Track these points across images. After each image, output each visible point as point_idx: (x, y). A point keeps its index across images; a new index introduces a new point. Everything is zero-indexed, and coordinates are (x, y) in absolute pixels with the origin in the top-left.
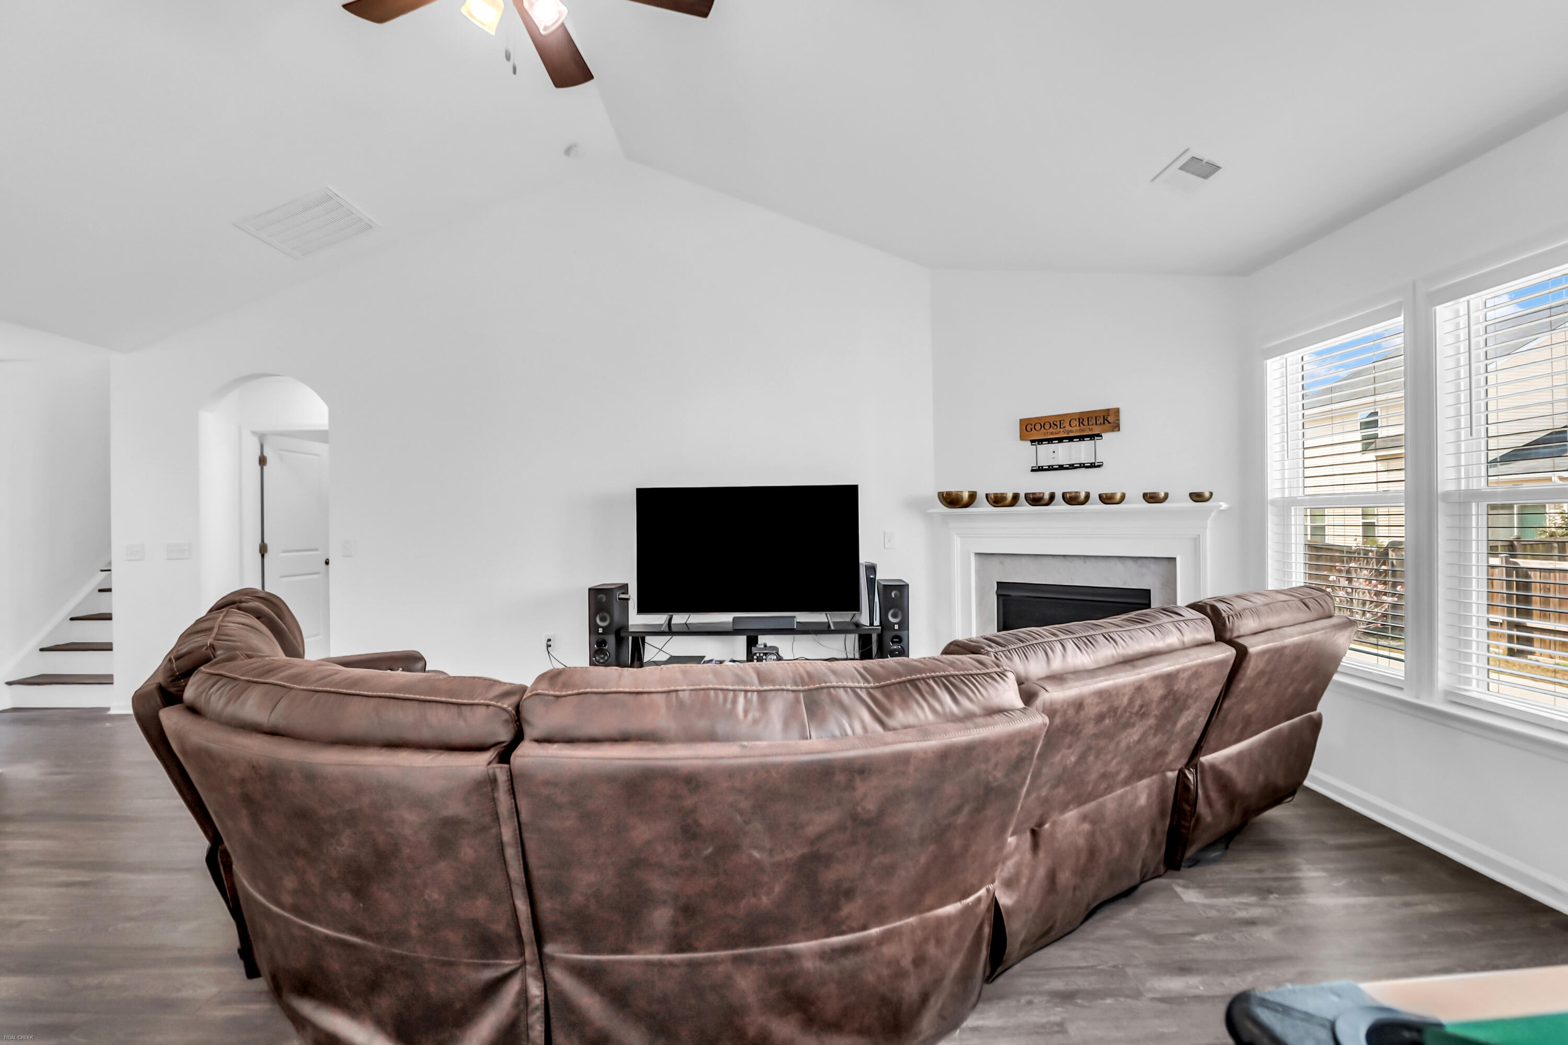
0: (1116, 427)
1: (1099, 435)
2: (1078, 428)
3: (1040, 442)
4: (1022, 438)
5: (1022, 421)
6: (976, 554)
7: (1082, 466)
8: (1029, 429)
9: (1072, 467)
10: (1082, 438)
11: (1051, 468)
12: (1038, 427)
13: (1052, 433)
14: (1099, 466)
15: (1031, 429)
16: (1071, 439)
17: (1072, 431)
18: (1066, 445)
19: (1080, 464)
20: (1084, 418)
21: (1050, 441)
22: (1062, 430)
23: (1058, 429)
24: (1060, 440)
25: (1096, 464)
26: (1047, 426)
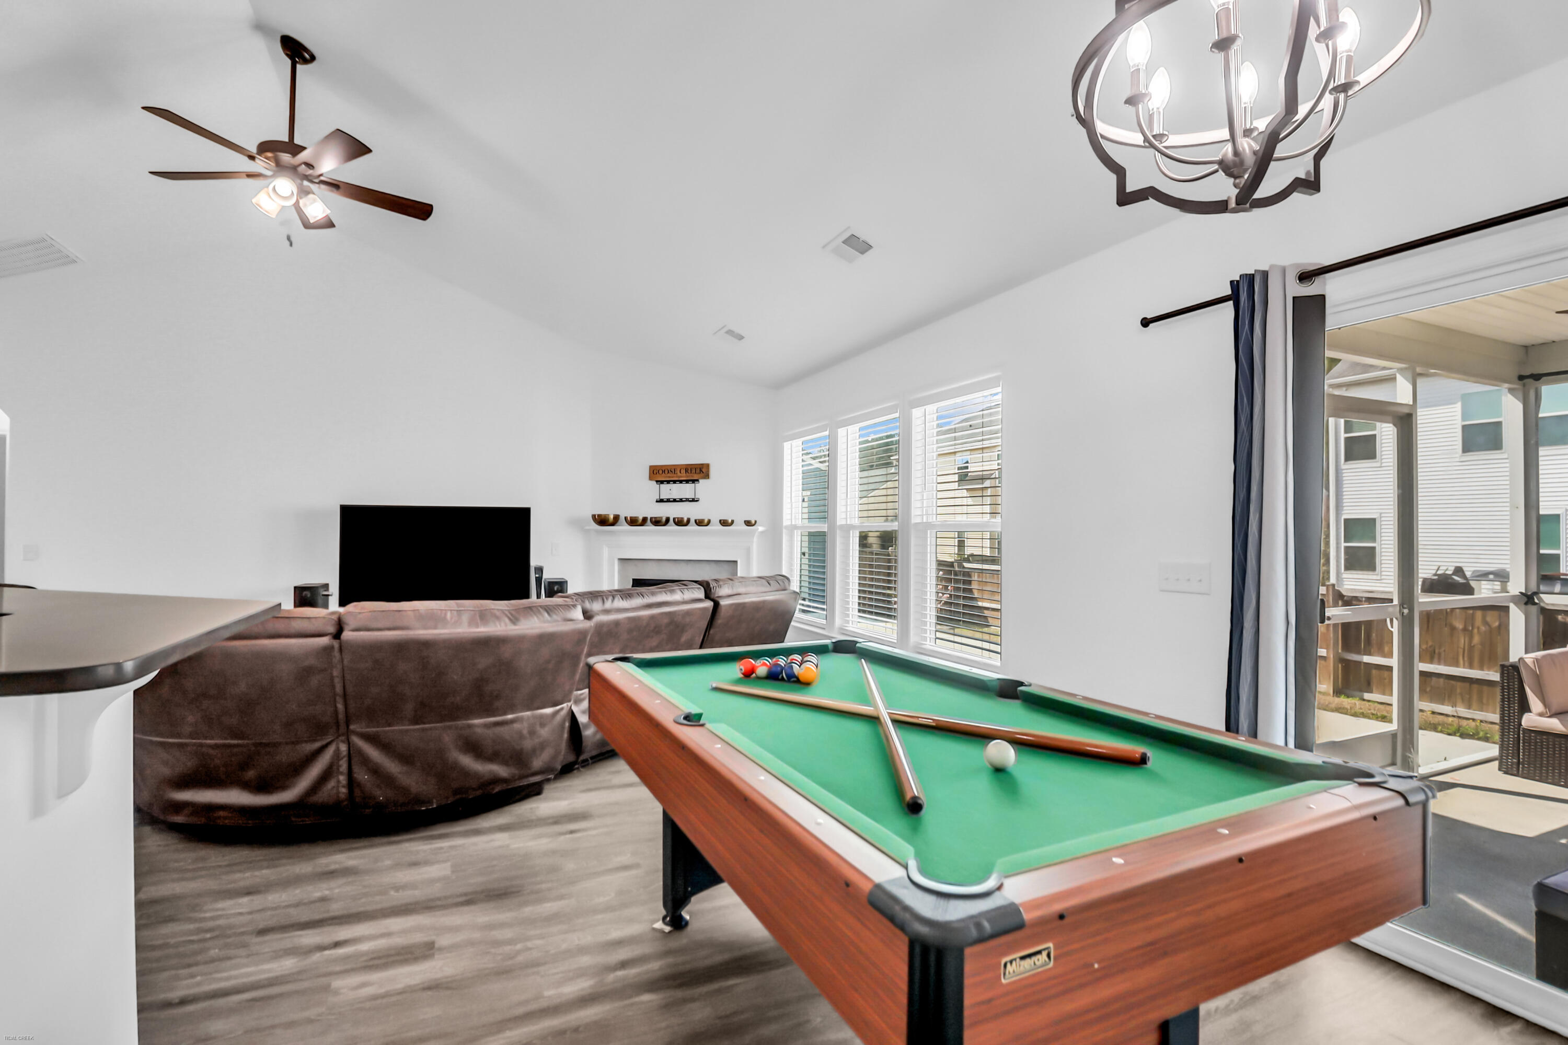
0: (707, 476)
1: (697, 480)
2: (684, 474)
3: (662, 482)
4: (651, 479)
5: (651, 467)
6: (620, 559)
7: (687, 500)
8: (655, 472)
9: (681, 500)
10: (687, 482)
11: (668, 501)
12: (661, 472)
13: (669, 477)
14: (697, 501)
15: (656, 473)
16: (681, 482)
17: (681, 477)
18: (678, 485)
19: (686, 499)
20: (689, 468)
21: (668, 482)
22: (675, 475)
23: (673, 475)
24: (675, 482)
25: (696, 499)
26: (666, 472)
